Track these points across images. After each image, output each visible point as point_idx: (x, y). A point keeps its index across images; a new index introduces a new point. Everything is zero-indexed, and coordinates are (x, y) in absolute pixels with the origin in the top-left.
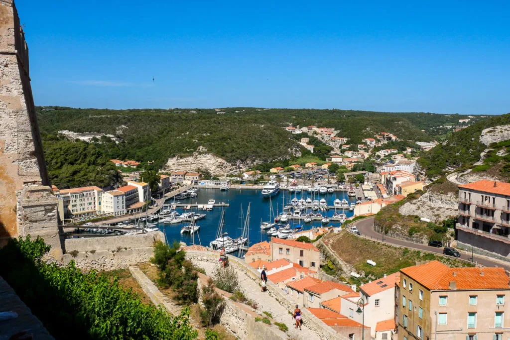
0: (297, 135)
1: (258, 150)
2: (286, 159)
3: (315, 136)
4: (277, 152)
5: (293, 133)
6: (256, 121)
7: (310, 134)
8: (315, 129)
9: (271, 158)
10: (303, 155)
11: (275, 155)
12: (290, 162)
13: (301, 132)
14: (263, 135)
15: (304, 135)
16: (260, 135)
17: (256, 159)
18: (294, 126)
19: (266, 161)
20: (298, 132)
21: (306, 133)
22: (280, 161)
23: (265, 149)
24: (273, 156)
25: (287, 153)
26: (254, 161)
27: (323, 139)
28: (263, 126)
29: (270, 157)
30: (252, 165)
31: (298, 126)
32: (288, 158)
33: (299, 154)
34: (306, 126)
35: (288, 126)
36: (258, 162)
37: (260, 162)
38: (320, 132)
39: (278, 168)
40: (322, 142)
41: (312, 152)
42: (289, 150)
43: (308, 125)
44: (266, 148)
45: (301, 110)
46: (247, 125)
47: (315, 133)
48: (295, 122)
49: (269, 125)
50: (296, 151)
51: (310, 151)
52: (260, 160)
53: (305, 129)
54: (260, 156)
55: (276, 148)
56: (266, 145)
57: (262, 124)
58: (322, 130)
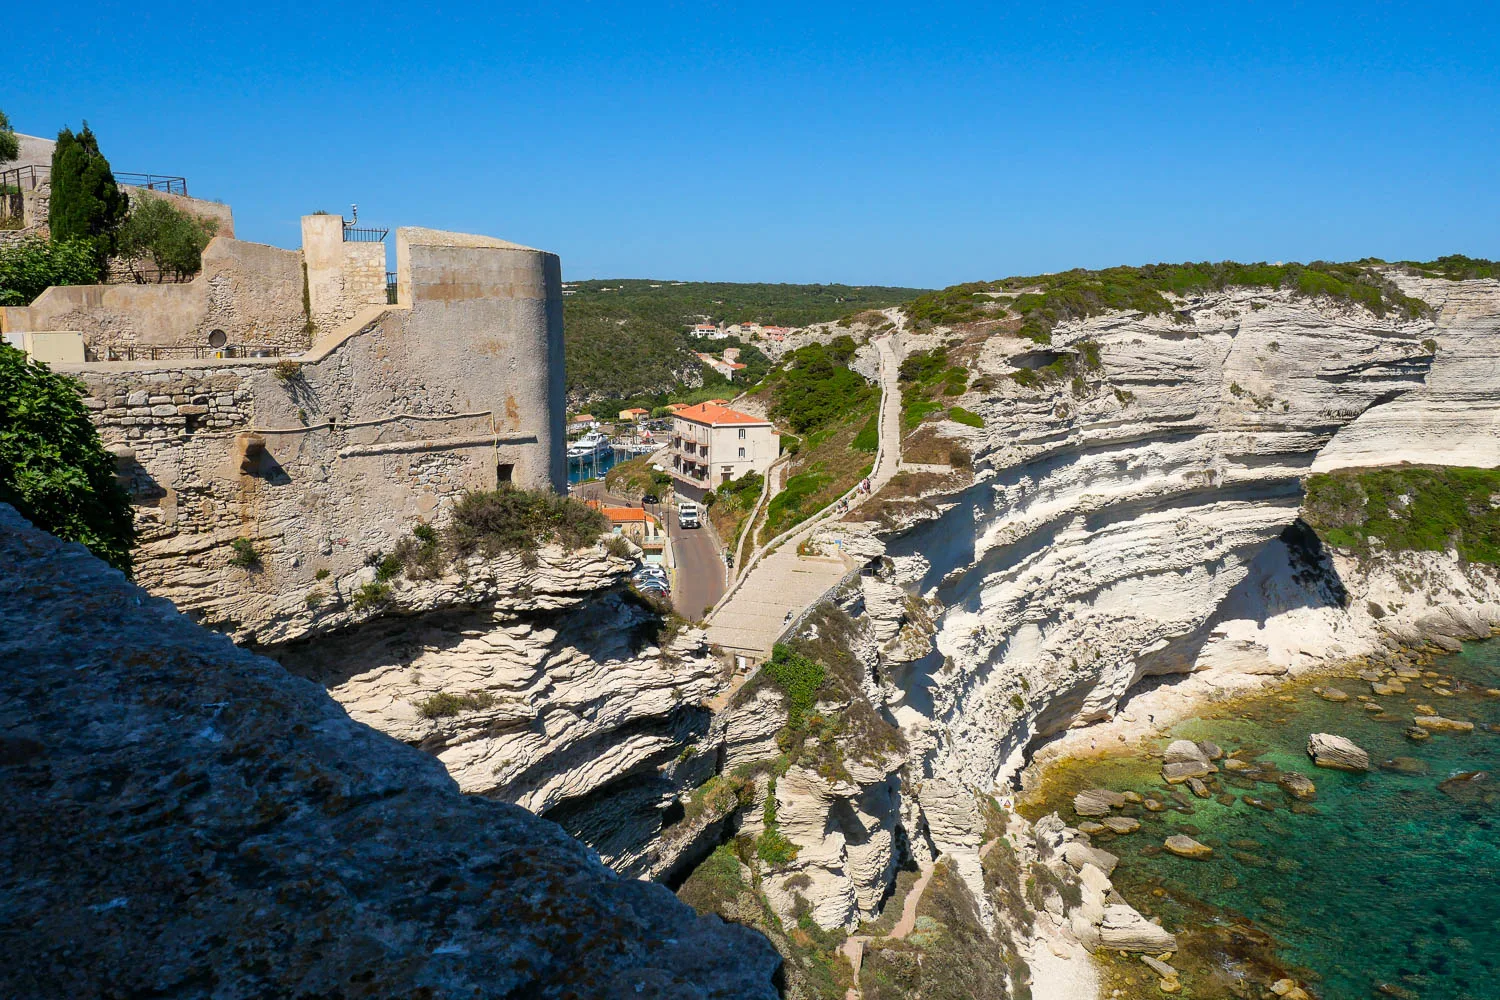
0: (718, 341)
1: (599, 373)
2: (662, 392)
3: (753, 343)
4: (643, 377)
5: (710, 337)
6: (607, 312)
7: (744, 340)
8: (755, 328)
9: (627, 391)
10: (707, 385)
11: (637, 384)
12: (670, 398)
13: (726, 336)
14: (616, 340)
15: (732, 342)
16: (611, 342)
17: (591, 391)
18: (714, 323)
19: (615, 395)
20: (720, 335)
21: (737, 339)
22: (648, 395)
23: (616, 372)
24: (632, 387)
25: (666, 379)
26: (587, 395)
27: (769, 350)
28: (622, 323)
29: (625, 387)
30: (582, 404)
31: (721, 324)
32: (668, 389)
33: (697, 383)
34: (738, 322)
35: (700, 321)
36: (596, 397)
37: (600, 399)
38: (765, 335)
39: (635, 410)
40: (766, 357)
41: (729, 377)
42: (674, 373)
43: (743, 320)
44: (619, 368)
45: (745, 286)
46: (585, 320)
47: (755, 337)
48: (718, 313)
49: (638, 319)
50: (691, 375)
51: (723, 376)
52: (600, 394)
53: (735, 330)
54: (601, 386)
55: (643, 368)
56: (621, 364)
57: (622, 318)
58: (770, 331)
